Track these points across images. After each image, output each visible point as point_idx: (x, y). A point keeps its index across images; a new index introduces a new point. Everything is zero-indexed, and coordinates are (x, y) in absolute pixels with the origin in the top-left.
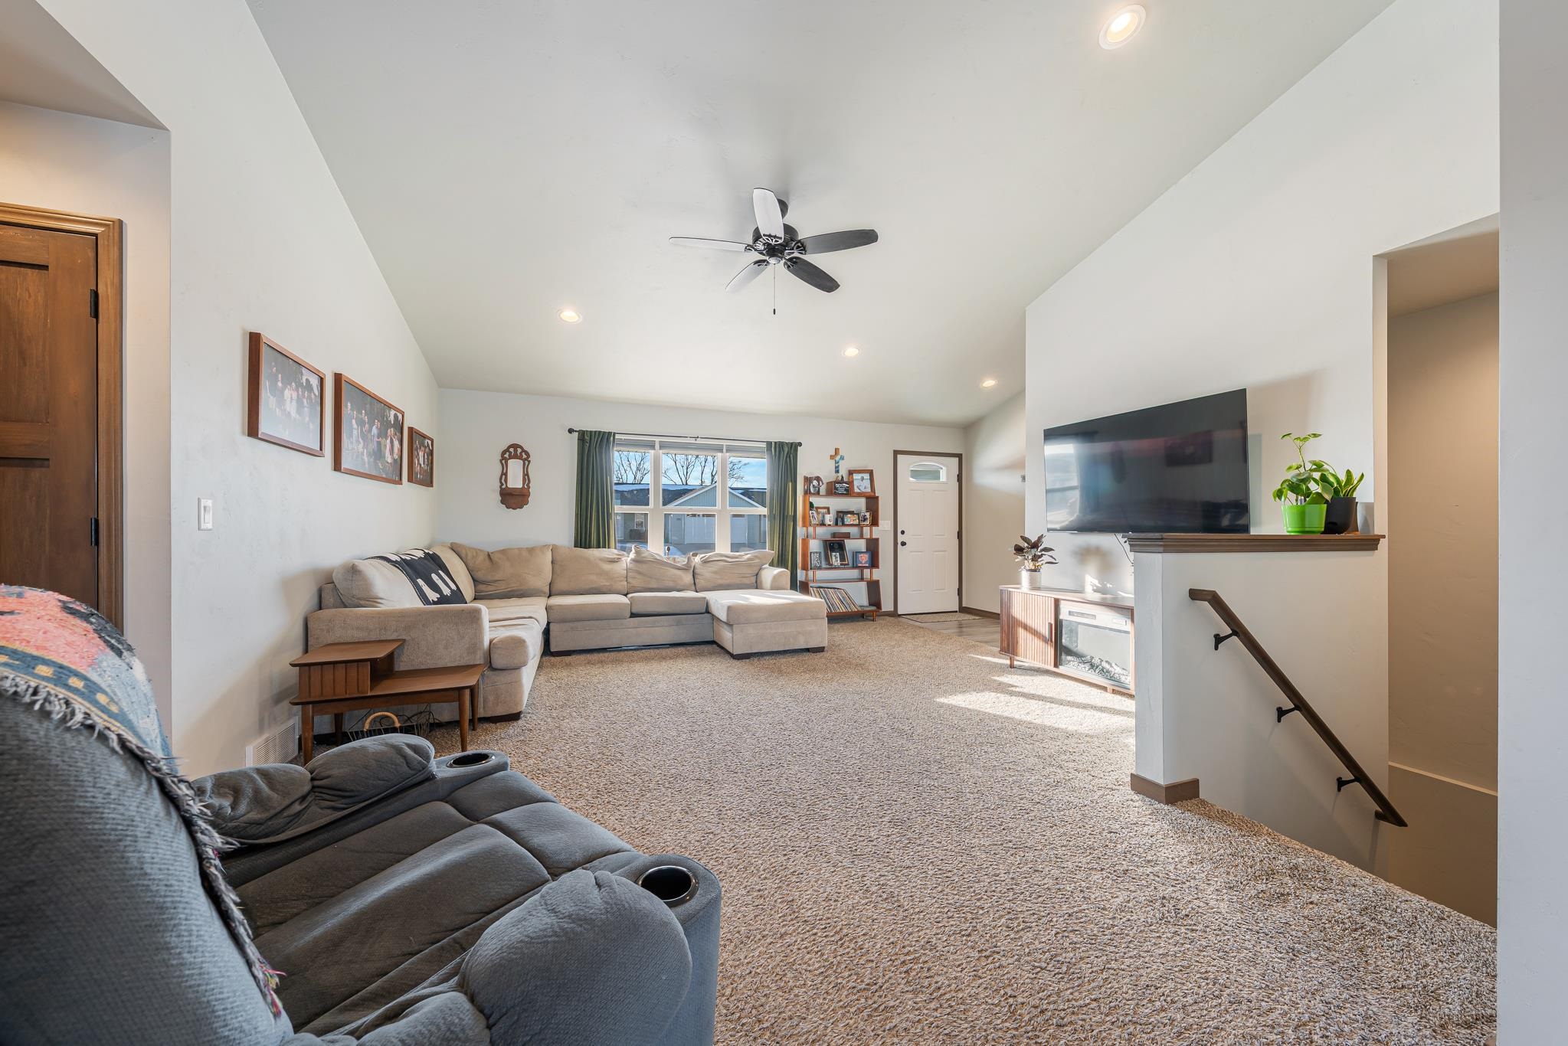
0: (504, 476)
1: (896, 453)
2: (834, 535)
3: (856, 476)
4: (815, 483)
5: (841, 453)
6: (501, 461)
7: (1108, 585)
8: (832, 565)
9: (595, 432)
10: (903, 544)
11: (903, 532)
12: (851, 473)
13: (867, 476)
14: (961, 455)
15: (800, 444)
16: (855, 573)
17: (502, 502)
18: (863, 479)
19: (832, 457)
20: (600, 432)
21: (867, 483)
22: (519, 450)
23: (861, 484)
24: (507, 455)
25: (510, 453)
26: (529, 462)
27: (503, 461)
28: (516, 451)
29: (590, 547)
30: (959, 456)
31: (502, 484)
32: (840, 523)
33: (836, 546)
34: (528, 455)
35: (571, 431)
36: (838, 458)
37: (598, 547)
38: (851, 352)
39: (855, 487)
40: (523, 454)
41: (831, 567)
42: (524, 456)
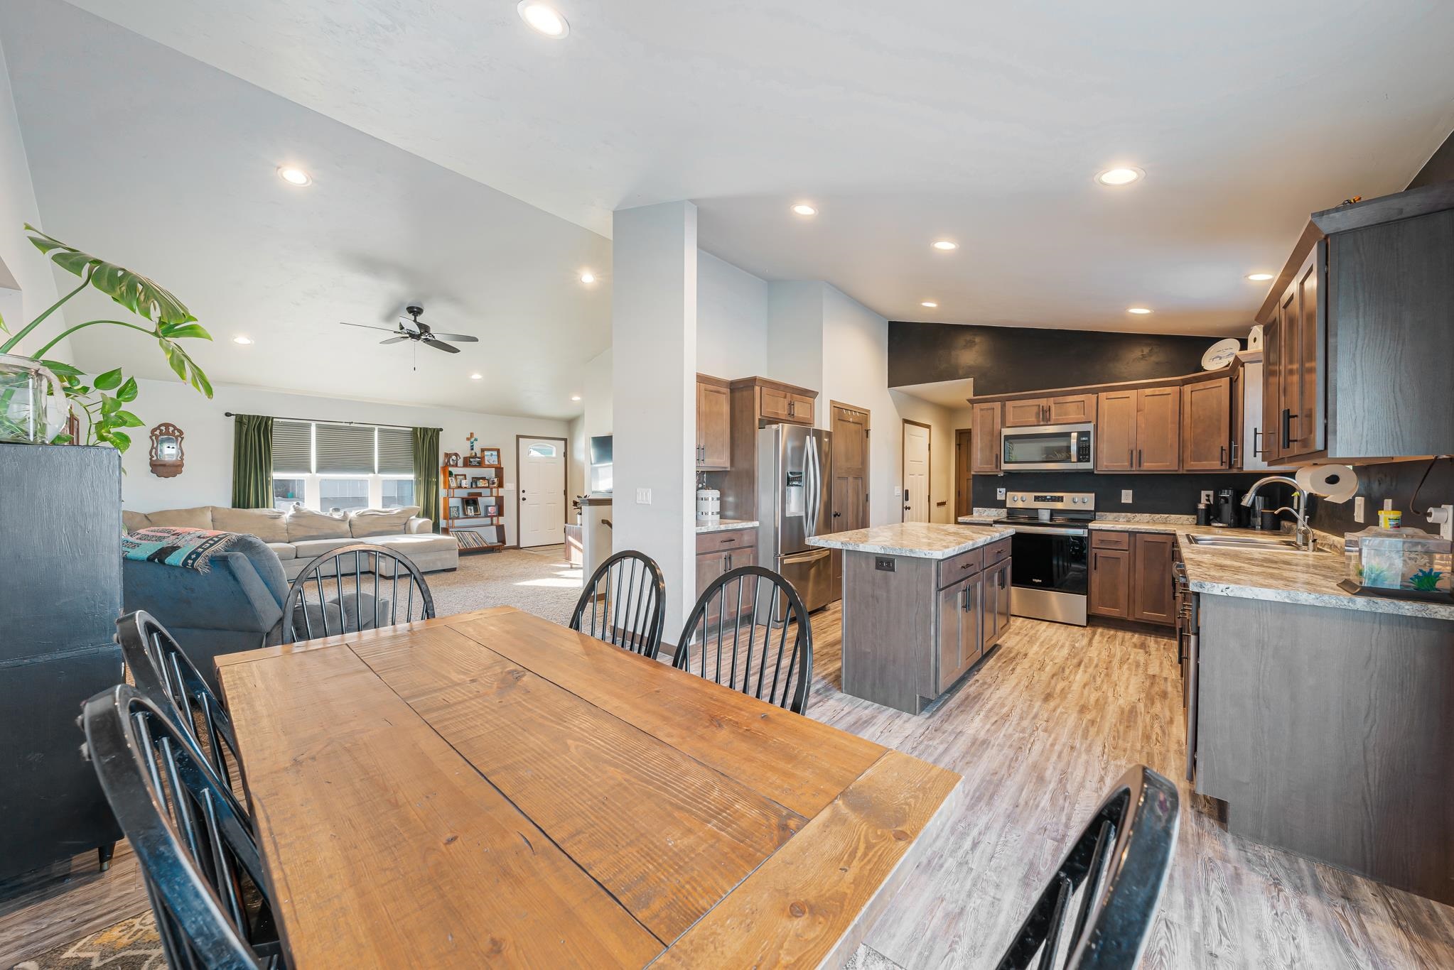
0: (154, 450)
1: (518, 437)
2: (469, 494)
3: (486, 453)
4: (454, 457)
5: (475, 436)
6: (151, 437)
8: (467, 515)
9: (254, 416)
10: (524, 499)
11: (524, 491)
12: (483, 450)
13: (495, 453)
15: (441, 430)
16: (488, 521)
17: (152, 471)
18: (492, 455)
19: (468, 439)
20: (258, 417)
21: (495, 458)
22: (171, 429)
23: (490, 458)
24: (157, 432)
25: (161, 431)
26: (182, 438)
27: (154, 438)
28: (167, 429)
29: (248, 507)
30: (565, 440)
31: (152, 457)
32: (474, 486)
33: (471, 502)
34: (181, 432)
35: (228, 415)
36: (472, 440)
37: (257, 506)
39: (486, 461)
40: (176, 431)
41: (467, 517)
42: (177, 433)
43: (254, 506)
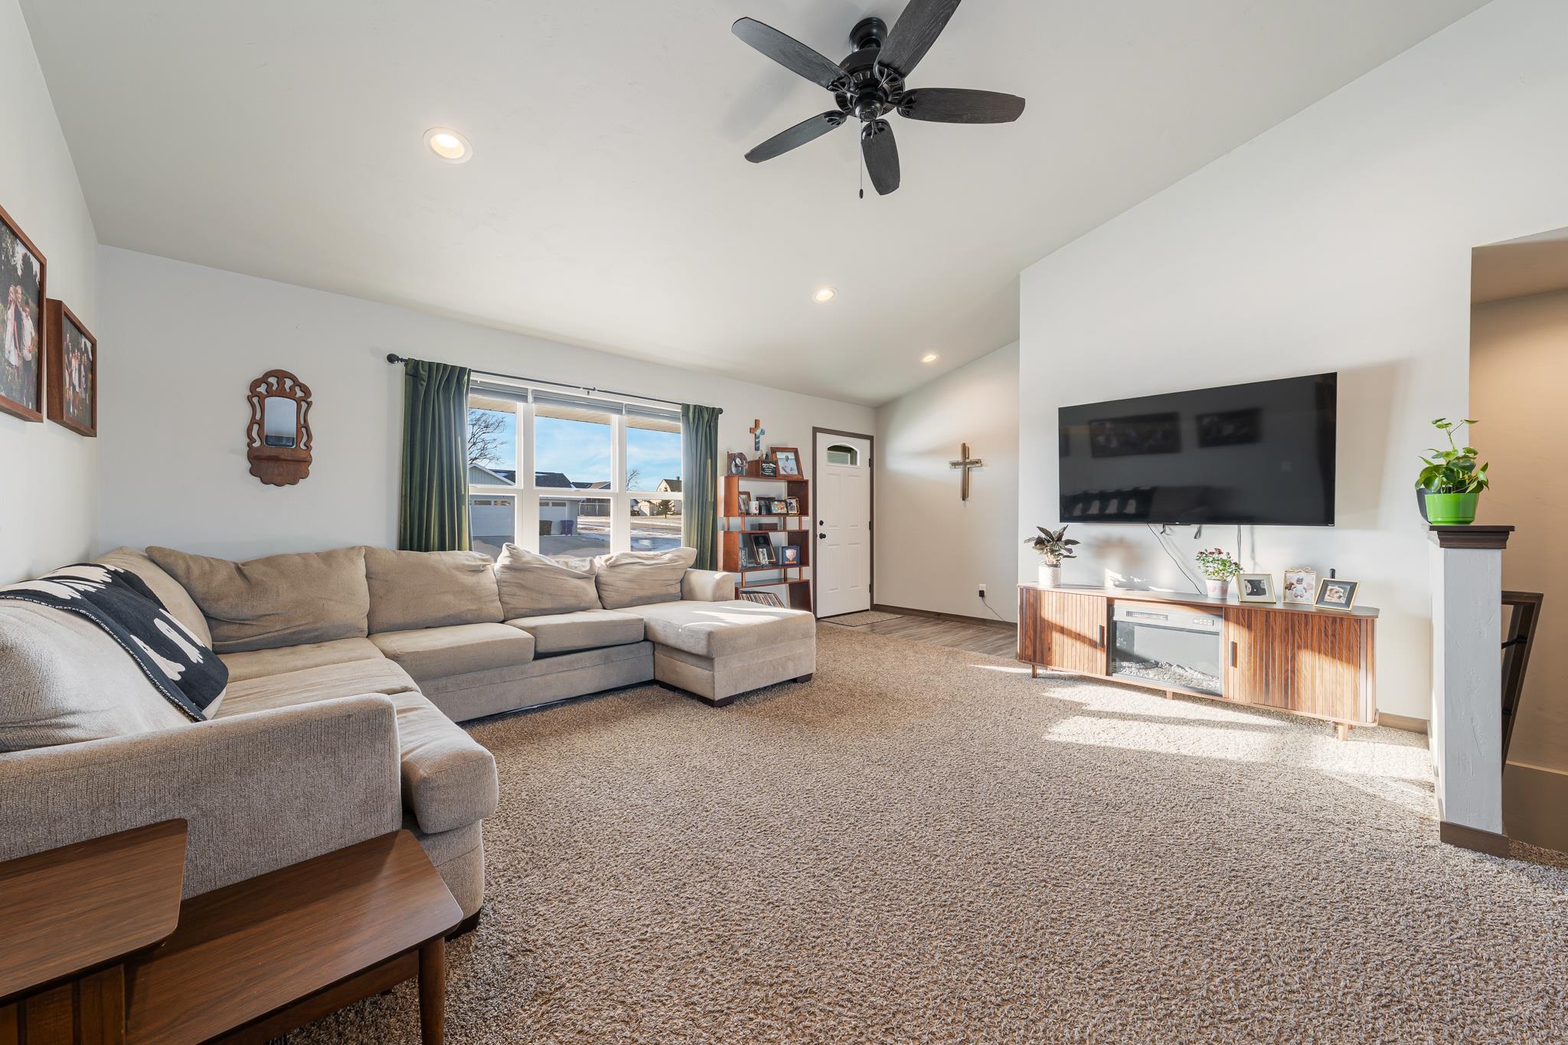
0: (256, 427)
2: (760, 526)
3: (780, 455)
4: (738, 461)
5: (762, 426)
6: (249, 399)
7: (1136, 580)
8: (759, 564)
9: (438, 365)
10: (823, 536)
11: (821, 523)
12: (774, 450)
13: (791, 456)
14: (873, 437)
15: (721, 411)
16: (774, 573)
17: (253, 472)
18: (787, 459)
19: (751, 430)
20: (445, 366)
21: (792, 464)
22: (288, 383)
23: (786, 464)
24: (262, 389)
25: (270, 385)
26: (309, 404)
27: (255, 400)
28: (281, 383)
29: (427, 550)
30: (871, 438)
31: (252, 440)
32: (764, 512)
33: (761, 540)
34: (306, 391)
35: (392, 358)
36: (758, 432)
37: (442, 548)
38: (824, 295)
39: (781, 469)
40: (297, 389)
41: (761, 567)
42: (299, 394)
43: (436, 546)
